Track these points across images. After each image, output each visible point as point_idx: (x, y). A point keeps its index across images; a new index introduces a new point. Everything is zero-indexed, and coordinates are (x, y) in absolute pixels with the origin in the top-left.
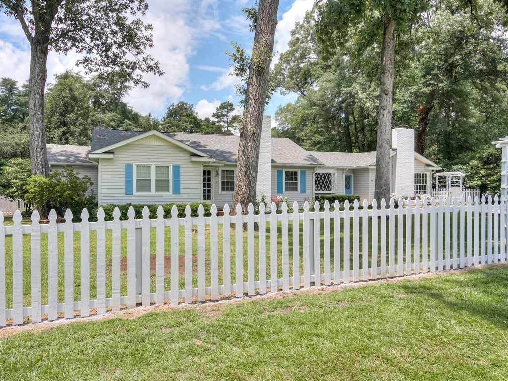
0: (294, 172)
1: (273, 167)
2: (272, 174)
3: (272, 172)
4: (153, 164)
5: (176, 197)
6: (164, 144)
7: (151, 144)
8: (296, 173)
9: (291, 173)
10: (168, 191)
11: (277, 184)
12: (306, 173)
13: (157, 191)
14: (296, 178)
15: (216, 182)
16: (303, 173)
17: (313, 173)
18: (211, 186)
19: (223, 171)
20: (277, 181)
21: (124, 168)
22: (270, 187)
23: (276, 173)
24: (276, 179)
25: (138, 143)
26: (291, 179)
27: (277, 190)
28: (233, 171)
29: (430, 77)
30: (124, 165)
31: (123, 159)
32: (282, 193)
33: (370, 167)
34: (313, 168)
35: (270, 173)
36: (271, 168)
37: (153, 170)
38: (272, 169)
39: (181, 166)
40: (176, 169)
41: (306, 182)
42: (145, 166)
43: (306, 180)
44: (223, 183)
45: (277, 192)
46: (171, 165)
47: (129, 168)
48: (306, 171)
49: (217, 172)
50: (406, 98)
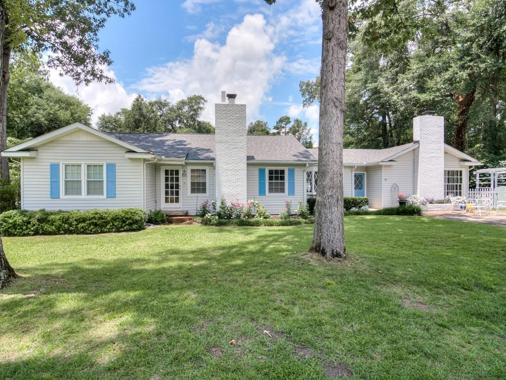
0: (281, 170)
1: (248, 165)
2: (247, 173)
3: (247, 170)
4: (83, 163)
5: (110, 201)
6: (94, 139)
7: (81, 140)
8: (283, 172)
9: (277, 172)
10: (102, 194)
11: (258, 184)
12: (295, 172)
13: (88, 193)
14: (282, 178)
15: (185, 183)
16: (292, 172)
17: (304, 171)
18: (180, 187)
19: (193, 171)
20: (258, 182)
21: (49, 167)
22: (246, 188)
23: (257, 173)
24: (258, 179)
25: (64, 139)
26: (277, 178)
27: (258, 192)
28: (205, 170)
29: (469, 58)
30: (49, 164)
31: (47, 157)
32: (265, 195)
33: (381, 164)
34: (305, 165)
35: (246, 171)
36: (246, 166)
37: (84, 170)
38: (247, 168)
39: (117, 164)
40: (111, 168)
41: (295, 182)
42: (74, 165)
43: (295, 179)
44: (193, 184)
45: (258, 194)
46: (105, 163)
47: (54, 168)
48: (296, 170)
49: (184, 171)
50: (439, 86)
